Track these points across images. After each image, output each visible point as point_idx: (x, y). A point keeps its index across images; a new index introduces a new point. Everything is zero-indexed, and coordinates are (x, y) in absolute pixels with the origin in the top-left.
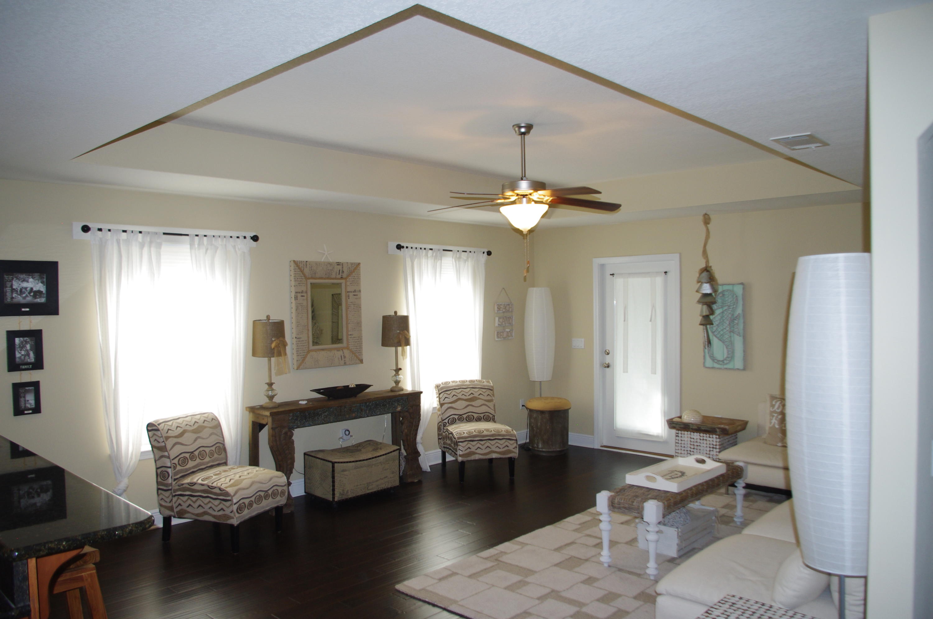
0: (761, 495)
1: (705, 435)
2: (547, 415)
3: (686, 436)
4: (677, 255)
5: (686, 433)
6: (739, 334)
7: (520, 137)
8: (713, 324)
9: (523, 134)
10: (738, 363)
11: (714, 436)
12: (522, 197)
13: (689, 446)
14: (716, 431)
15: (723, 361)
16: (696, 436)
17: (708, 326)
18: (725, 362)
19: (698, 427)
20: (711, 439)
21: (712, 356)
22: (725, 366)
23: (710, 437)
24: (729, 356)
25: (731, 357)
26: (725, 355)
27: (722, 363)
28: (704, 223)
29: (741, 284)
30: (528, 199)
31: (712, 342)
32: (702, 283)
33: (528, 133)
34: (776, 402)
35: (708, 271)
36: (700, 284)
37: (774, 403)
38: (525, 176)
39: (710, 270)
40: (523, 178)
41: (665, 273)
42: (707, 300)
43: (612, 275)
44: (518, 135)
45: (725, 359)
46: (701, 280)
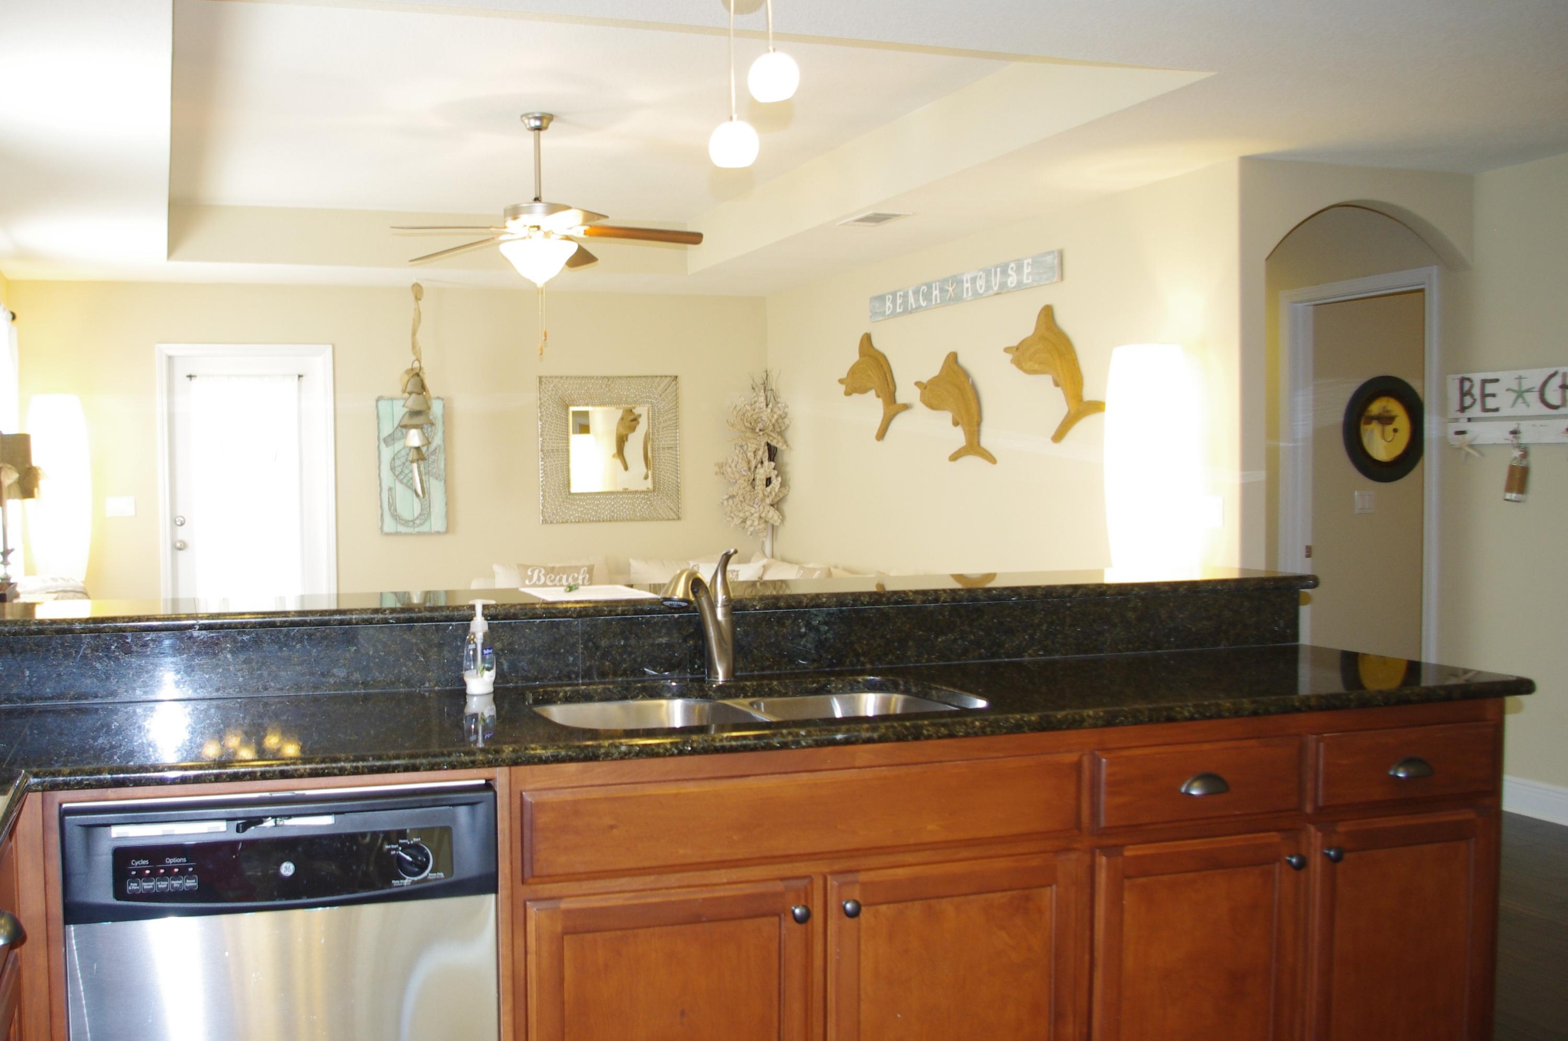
4: (330, 347)
6: (438, 479)
7: (532, 133)
8: (425, 458)
9: (538, 129)
10: (437, 522)
12: (534, 228)
15: (413, 521)
17: (420, 462)
18: (417, 522)
21: (395, 513)
22: (417, 530)
24: (422, 512)
25: (426, 514)
26: (417, 511)
27: (411, 524)
28: (413, 298)
29: (438, 398)
30: (545, 233)
31: (393, 491)
32: (410, 393)
33: (546, 128)
34: (533, 571)
35: (418, 375)
36: (406, 395)
37: (529, 573)
38: (540, 196)
39: (420, 374)
40: (537, 199)
41: (300, 376)
42: (417, 421)
43: (190, 377)
44: (528, 129)
45: (417, 518)
46: (409, 389)
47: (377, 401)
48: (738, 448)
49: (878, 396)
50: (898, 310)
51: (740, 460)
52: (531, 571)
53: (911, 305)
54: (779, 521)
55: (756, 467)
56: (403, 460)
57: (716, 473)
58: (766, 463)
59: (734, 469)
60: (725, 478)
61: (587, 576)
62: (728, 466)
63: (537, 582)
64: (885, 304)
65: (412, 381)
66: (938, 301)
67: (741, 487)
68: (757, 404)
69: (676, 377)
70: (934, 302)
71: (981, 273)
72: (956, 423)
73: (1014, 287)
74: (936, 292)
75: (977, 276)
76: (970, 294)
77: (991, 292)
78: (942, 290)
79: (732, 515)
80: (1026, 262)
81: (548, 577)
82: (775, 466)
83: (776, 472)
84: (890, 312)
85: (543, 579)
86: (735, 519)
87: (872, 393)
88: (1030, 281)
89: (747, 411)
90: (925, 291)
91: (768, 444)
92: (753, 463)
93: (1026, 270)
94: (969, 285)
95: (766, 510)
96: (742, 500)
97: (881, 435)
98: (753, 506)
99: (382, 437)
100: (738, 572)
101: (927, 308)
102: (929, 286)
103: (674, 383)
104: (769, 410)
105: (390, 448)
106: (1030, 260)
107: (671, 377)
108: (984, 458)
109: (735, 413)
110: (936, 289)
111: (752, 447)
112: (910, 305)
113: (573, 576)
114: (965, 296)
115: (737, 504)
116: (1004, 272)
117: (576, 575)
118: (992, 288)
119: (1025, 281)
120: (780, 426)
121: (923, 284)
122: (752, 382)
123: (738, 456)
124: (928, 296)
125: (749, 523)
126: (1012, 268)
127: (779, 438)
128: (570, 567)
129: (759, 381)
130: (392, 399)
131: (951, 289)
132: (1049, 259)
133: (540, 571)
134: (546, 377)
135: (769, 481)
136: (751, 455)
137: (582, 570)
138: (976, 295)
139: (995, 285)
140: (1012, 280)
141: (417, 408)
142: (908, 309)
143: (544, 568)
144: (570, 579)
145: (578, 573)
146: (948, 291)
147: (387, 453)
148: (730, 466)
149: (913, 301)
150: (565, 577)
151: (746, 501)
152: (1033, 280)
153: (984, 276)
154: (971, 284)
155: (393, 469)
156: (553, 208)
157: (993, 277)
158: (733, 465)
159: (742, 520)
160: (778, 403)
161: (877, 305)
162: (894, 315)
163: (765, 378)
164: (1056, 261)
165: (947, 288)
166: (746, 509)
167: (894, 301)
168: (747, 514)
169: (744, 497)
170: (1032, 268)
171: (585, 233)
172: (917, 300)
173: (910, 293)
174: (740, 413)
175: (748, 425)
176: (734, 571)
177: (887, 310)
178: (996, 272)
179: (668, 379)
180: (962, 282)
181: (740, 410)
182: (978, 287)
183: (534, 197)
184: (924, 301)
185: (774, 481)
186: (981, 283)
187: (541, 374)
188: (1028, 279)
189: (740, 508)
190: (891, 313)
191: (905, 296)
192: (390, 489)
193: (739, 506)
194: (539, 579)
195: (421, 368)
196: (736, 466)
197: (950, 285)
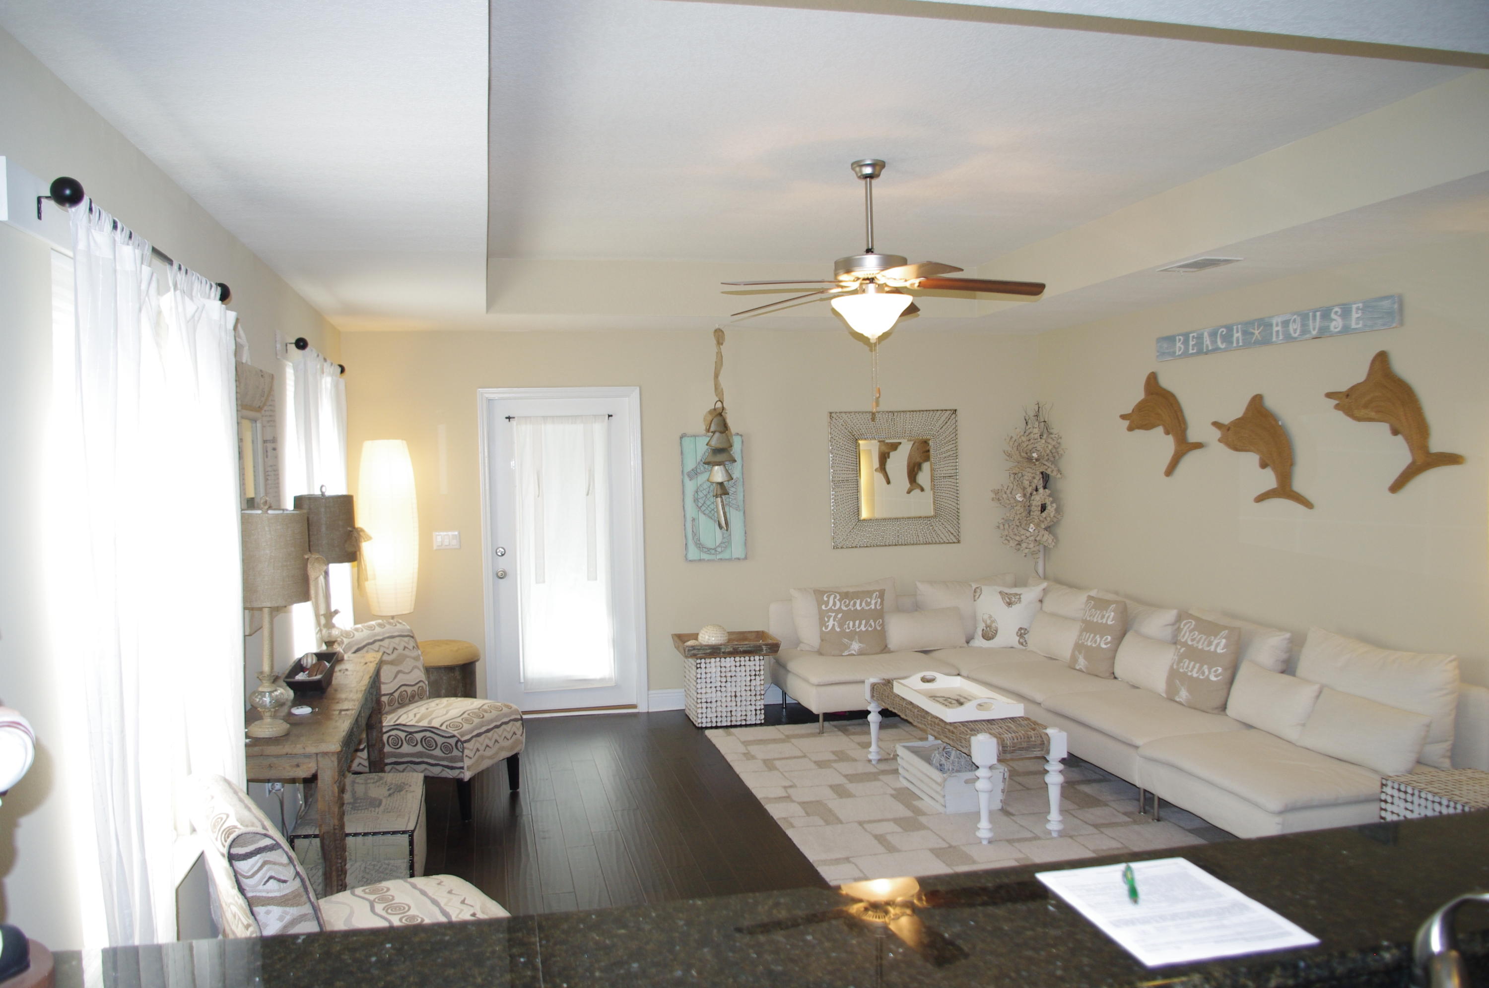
0: (854, 725)
1: (742, 659)
2: (458, 674)
3: (713, 665)
4: (638, 389)
5: (713, 660)
6: (737, 509)
7: (863, 182)
8: (728, 494)
9: (871, 176)
10: (737, 550)
11: (757, 658)
12: (868, 282)
13: (719, 679)
14: (762, 650)
15: (715, 549)
16: (729, 662)
17: (723, 497)
18: (719, 549)
19: (734, 649)
20: (752, 663)
21: (698, 542)
22: (719, 557)
23: (750, 660)
24: (724, 541)
25: (726, 543)
26: (719, 540)
27: (713, 552)
28: (715, 342)
29: (738, 434)
30: (879, 285)
31: (697, 521)
32: (714, 432)
33: (878, 176)
34: (828, 597)
35: (720, 414)
36: (711, 434)
37: (825, 599)
38: (872, 248)
39: (723, 414)
40: (869, 251)
41: (609, 416)
42: (719, 458)
43: (509, 418)
44: (859, 177)
45: (719, 546)
46: (712, 429)
47: (681, 438)
48: (1012, 476)
49: (1167, 433)
50: (1191, 351)
51: (1015, 487)
52: (827, 597)
53: (1207, 346)
54: (1053, 544)
55: (1031, 494)
56: (705, 492)
57: (993, 499)
58: (1041, 490)
59: (1009, 495)
60: (1000, 503)
61: (879, 600)
62: (1003, 493)
63: (833, 607)
64: (1175, 345)
65: (715, 420)
66: (1241, 344)
67: (1018, 512)
68: (1032, 434)
69: (956, 410)
70: (1235, 345)
71: (1295, 317)
72: (1263, 465)
73: (1339, 332)
74: (1237, 335)
75: (1290, 320)
76: (1281, 337)
77: (1308, 336)
78: (1245, 333)
79: (1008, 538)
80: (1354, 306)
81: (843, 602)
82: (1050, 494)
83: (1051, 499)
84: (1180, 353)
85: (838, 604)
86: (1011, 541)
87: (1160, 430)
88: (1360, 326)
89: (1023, 442)
90: (1224, 333)
91: (1042, 473)
92: (1029, 490)
93: (1355, 315)
94: (1279, 328)
95: (1041, 534)
96: (1018, 524)
97: (1170, 471)
98: (1028, 530)
99: (686, 471)
100: (1020, 595)
101: (1225, 350)
102: (1229, 329)
103: (954, 416)
104: (1043, 441)
105: (694, 481)
106: (1361, 305)
107: (950, 410)
108: (1300, 503)
109: (1011, 443)
110: (1237, 332)
111: (1028, 476)
112: (1205, 346)
113: (866, 601)
114: (1274, 339)
115: (1014, 528)
116: (1326, 314)
117: (869, 600)
118: (1309, 332)
119: (1354, 326)
120: (1054, 456)
121: (1222, 327)
122: (1025, 414)
123: (1012, 483)
124: (1227, 338)
125: (1024, 545)
126: (1336, 313)
127: (1053, 467)
128: (863, 592)
129: (1032, 413)
130: (695, 436)
131: (1257, 332)
132: (1386, 304)
133: (835, 597)
134: (836, 413)
135: (1043, 508)
136: (1026, 483)
137: (874, 595)
138: (1289, 338)
139: (1314, 329)
140: (1336, 324)
141: (720, 446)
142: (1203, 350)
143: (839, 593)
144: (863, 604)
145: (871, 598)
146: (1253, 334)
147: (690, 486)
148: (1005, 493)
149: (1208, 342)
150: (858, 602)
151: (1022, 526)
152: (1365, 326)
153: (1298, 319)
154: (1283, 327)
155: (696, 500)
156: (889, 262)
157: (1311, 321)
158: (1008, 492)
159: (1017, 542)
160: (1051, 434)
161: (1165, 345)
162: (1185, 354)
163: (1037, 410)
164: (1396, 306)
165: (1253, 331)
166: (1022, 533)
167: (1186, 342)
168: (1023, 537)
169: (1020, 522)
170: (1363, 313)
171: (920, 285)
172: (1214, 342)
173: (1206, 335)
174: (1016, 444)
175: (1024, 454)
176: (1017, 594)
177: (1177, 352)
178: (1314, 317)
179: (948, 412)
180: (1271, 325)
181: (1015, 441)
182: (1292, 331)
183: (865, 248)
184: (1222, 343)
185: (1049, 507)
186: (1295, 327)
187: (831, 411)
188: (1357, 324)
189: (1016, 532)
190: (1182, 353)
191: (1200, 338)
192: (694, 520)
193: (1015, 530)
194: (834, 604)
195: (723, 408)
196: (1011, 493)
197: (1256, 328)
